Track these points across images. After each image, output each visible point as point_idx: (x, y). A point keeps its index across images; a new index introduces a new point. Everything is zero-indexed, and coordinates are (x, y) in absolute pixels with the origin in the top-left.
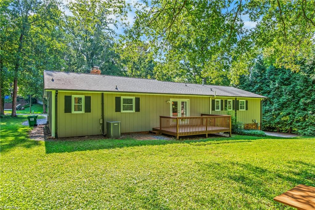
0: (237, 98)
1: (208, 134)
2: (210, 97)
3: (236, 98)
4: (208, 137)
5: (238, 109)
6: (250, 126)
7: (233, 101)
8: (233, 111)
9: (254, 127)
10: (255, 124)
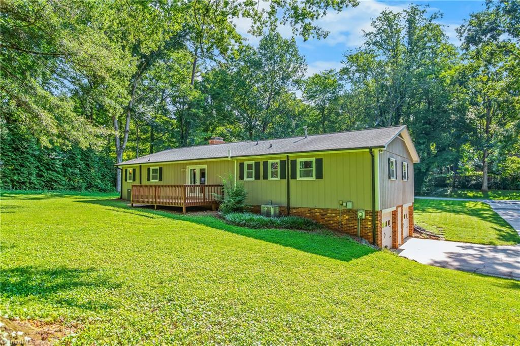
1: (157, 206)
3: (288, 156)
4: (156, 209)
5: (294, 177)
6: (333, 215)
7: (281, 162)
8: (282, 180)
9: (347, 217)
10: (349, 211)
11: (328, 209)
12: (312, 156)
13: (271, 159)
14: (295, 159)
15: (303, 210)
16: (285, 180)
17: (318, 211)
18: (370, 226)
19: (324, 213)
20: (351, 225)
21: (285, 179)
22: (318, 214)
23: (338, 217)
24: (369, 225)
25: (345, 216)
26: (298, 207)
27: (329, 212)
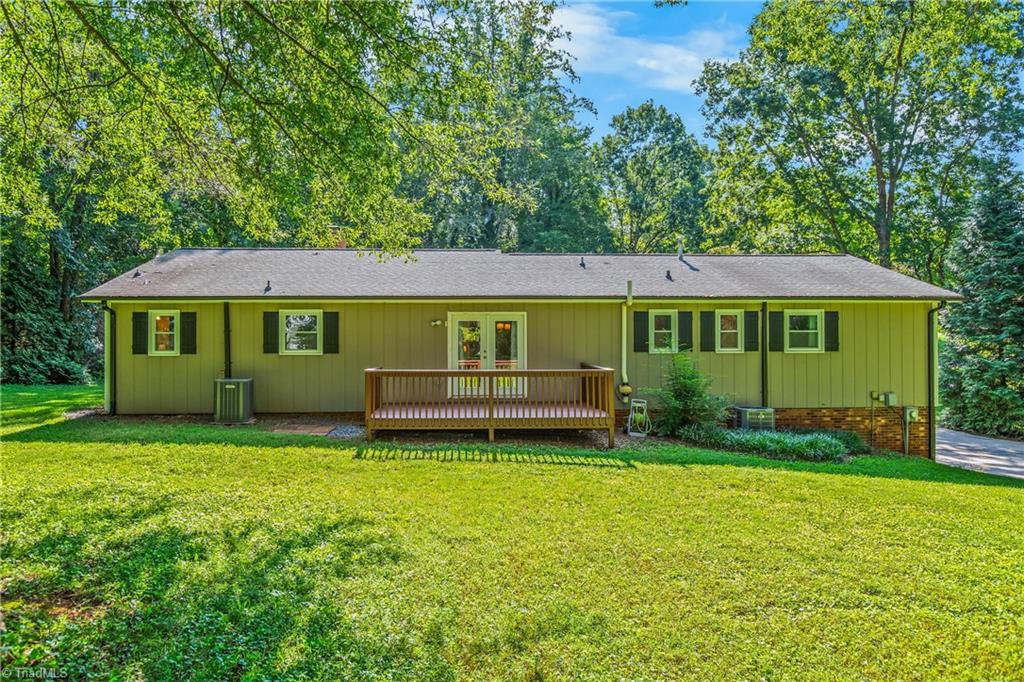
0: (768, 301)
2: (621, 304)
3: (764, 304)
5: (777, 346)
6: (858, 419)
7: (747, 314)
8: (749, 353)
9: (883, 421)
10: (887, 410)
11: (847, 409)
12: (818, 307)
13: (722, 306)
14: (780, 310)
15: (796, 414)
16: (756, 352)
17: (827, 414)
18: (922, 434)
19: (840, 416)
20: (891, 435)
21: (757, 350)
22: (828, 419)
23: (867, 421)
24: (922, 431)
25: (879, 419)
26: (785, 406)
27: (850, 413)
